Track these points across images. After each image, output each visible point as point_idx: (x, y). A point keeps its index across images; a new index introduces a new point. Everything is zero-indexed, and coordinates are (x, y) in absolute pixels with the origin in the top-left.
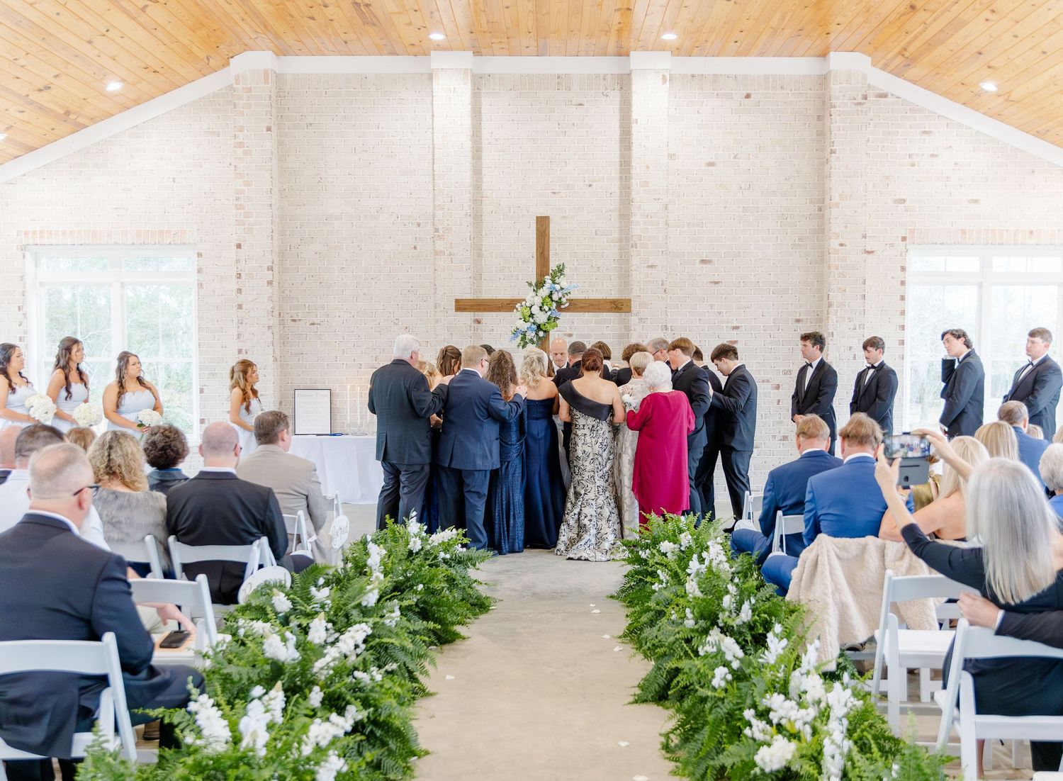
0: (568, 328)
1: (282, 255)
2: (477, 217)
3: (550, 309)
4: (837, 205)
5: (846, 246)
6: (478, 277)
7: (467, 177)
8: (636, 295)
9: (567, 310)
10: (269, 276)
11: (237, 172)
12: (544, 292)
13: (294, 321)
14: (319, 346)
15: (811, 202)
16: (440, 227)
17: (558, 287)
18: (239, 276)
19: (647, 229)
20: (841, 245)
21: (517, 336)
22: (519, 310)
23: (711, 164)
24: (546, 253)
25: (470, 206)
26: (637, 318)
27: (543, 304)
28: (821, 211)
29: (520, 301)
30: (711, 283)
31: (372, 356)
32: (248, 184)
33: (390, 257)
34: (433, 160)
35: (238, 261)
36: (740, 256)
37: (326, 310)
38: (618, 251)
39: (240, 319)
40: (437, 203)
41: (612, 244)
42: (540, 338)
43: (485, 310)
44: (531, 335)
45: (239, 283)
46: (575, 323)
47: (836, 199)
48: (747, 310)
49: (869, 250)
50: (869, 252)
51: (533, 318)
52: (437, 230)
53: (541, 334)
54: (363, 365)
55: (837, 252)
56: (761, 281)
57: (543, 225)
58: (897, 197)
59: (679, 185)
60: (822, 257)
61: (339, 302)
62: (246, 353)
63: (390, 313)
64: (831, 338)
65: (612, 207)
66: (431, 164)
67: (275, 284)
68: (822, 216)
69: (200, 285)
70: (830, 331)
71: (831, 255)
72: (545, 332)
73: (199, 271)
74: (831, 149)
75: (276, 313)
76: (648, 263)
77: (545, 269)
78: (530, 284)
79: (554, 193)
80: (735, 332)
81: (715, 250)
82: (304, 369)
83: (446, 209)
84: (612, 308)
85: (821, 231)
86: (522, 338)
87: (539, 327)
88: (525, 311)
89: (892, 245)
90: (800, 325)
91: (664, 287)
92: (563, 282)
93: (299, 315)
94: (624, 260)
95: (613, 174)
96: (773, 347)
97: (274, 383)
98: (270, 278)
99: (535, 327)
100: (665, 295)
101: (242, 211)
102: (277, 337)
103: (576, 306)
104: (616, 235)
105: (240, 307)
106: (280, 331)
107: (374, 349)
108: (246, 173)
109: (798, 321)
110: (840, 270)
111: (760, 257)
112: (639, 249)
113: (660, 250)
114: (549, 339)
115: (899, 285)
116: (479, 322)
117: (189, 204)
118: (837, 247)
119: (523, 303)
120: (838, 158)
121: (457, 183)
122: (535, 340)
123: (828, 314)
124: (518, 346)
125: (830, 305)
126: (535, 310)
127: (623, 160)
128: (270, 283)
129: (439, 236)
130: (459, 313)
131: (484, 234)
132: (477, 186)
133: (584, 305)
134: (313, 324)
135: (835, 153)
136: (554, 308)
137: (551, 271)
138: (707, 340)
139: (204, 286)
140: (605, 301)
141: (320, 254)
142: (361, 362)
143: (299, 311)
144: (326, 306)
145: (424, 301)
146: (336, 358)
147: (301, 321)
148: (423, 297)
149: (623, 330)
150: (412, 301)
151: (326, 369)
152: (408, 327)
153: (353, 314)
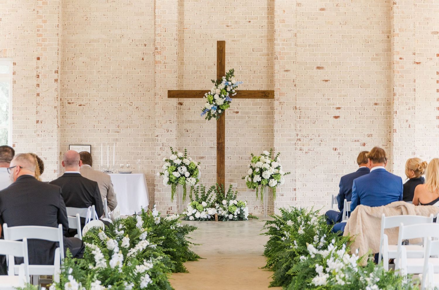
0: (236, 108)
1: (63, 63)
2: (181, 41)
3: (225, 97)
4: (398, 35)
5: (403, 59)
6: (181, 77)
7: (175, 17)
8: (277, 88)
9: (235, 97)
10: (56, 76)
11: (38, 15)
12: (222, 86)
13: (69, 103)
14: (84, 118)
15: (383, 32)
16: (158, 47)
17: (230, 83)
18: (38, 76)
19: (284, 48)
20: (401, 59)
21: (206, 113)
22: (207, 96)
23: (322, 9)
24: (223, 63)
25: (176, 34)
26: (278, 102)
27: (221, 93)
28: (389, 38)
29: (207, 91)
30: (323, 81)
31: (116, 125)
32: (45, 22)
33: (128, 65)
34: (155, 6)
35: (37, 68)
36: (340, 65)
37: (88, 97)
38: (266, 61)
39: (38, 102)
40: (157, 32)
41: (263, 57)
42: (219, 114)
43: (186, 97)
44: (213, 112)
45: (38, 81)
46: (240, 106)
47: (397, 31)
48: (346, 97)
49: (418, 62)
50: (417, 63)
51: (215, 102)
52: (156, 49)
53: (220, 111)
54: (110, 130)
55: (398, 63)
56: (353, 80)
57: (221, 46)
58: (434, 30)
59: (303, 22)
60: (390, 65)
61: (96, 92)
62: (41, 122)
63: (127, 98)
64: (395, 115)
65: (263, 35)
66: (153, 9)
67: (59, 81)
68: (389, 41)
69: (14, 82)
70: (395, 110)
71: (395, 65)
72: (222, 110)
73: (14, 73)
74: (394, 2)
75: (59, 99)
76: (285, 69)
77: (222, 72)
78: (213, 81)
79: (228, 26)
80: (338, 110)
81: (326, 61)
82: (75, 133)
83: (162, 36)
84: (262, 96)
85: (389, 50)
86: (208, 114)
87: (219, 107)
88: (210, 98)
89: (431, 59)
90: (377, 106)
91: (295, 83)
92: (233, 80)
93: (73, 100)
94: (270, 67)
95: (263, 15)
96: (361, 120)
97: (57, 141)
98: (56, 78)
99: (216, 107)
100: (295, 88)
101: (40, 38)
102: (59, 112)
103: (242, 95)
104: (265, 51)
105: (38, 95)
106: (61, 109)
107: (117, 121)
108: (44, 15)
109: (376, 104)
110: (400, 74)
111: (353, 65)
112: (279, 60)
113: (292, 61)
114: (224, 115)
115: (436, 83)
116: (181, 104)
117: (9, 34)
118: (398, 60)
119: (209, 93)
120: (398, 7)
121: (169, 20)
122: (216, 115)
123: (393, 100)
124: (206, 119)
125: (394, 95)
126: (216, 97)
127: (269, 7)
128: (56, 80)
129: (158, 52)
130: (170, 99)
131: (185, 51)
132: (181, 22)
133: (246, 94)
134: (80, 105)
135: (396, 4)
136: (228, 96)
137: (226, 74)
138: (321, 115)
139: (17, 82)
140: (259, 92)
141: (85, 63)
142: (109, 129)
143: (72, 97)
144: (88, 94)
145: (148, 91)
146: (94, 126)
147: (73, 104)
148: (147, 89)
149: (270, 109)
150: (140, 91)
151: (88, 133)
152: (138, 107)
153: (105, 99)
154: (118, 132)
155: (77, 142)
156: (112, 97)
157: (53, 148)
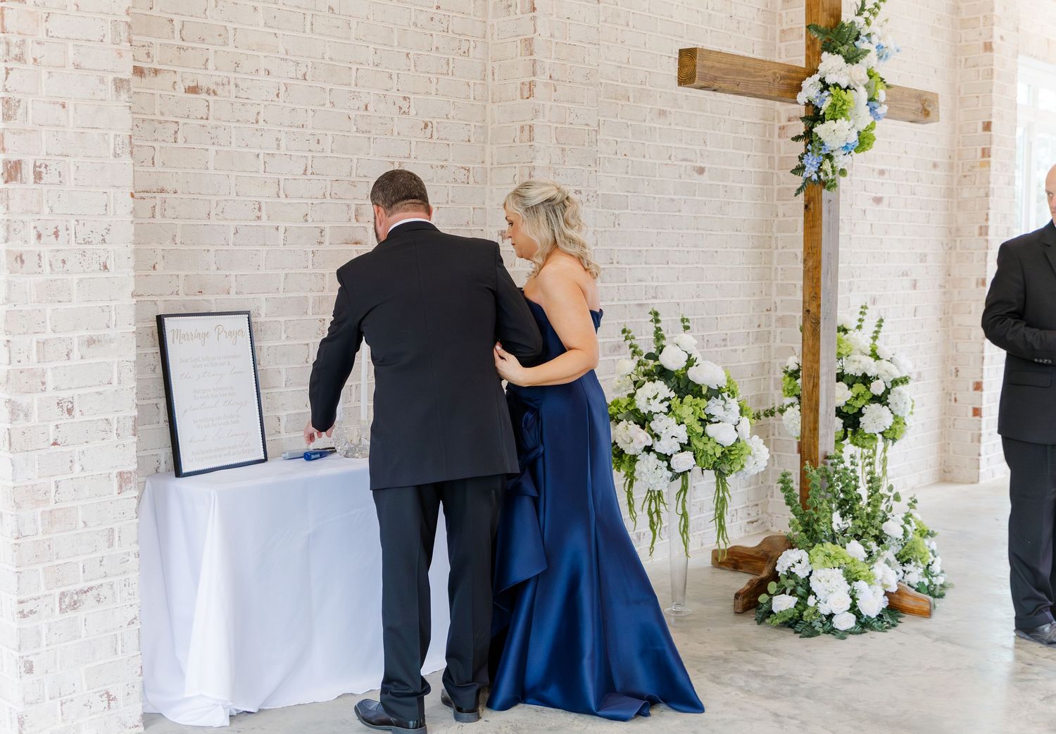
14: (211, 165)
31: (348, 206)
37: (231, 48)
54: (327, 233)
62: (38, 177)
63: (391, 77)
82: (169, 245)
90: (936, 173)
93: (155, 51)
107: (354, 184)
109: (935, 165)
134: (193, 90)
142: (322, 225)
143: (153, 40)
144: (231, 32)
145: (462, 51)
146: (260, 209)
147: (159, 76)
148: (460, 41)
149: (767, 166)
150: (437, 48)
151: (231, 247)
152: (430, 125)
153: (304, 69)
154: (356, 243)
155: (182, 297)
156: (331, 59)
157: (111, 341)
